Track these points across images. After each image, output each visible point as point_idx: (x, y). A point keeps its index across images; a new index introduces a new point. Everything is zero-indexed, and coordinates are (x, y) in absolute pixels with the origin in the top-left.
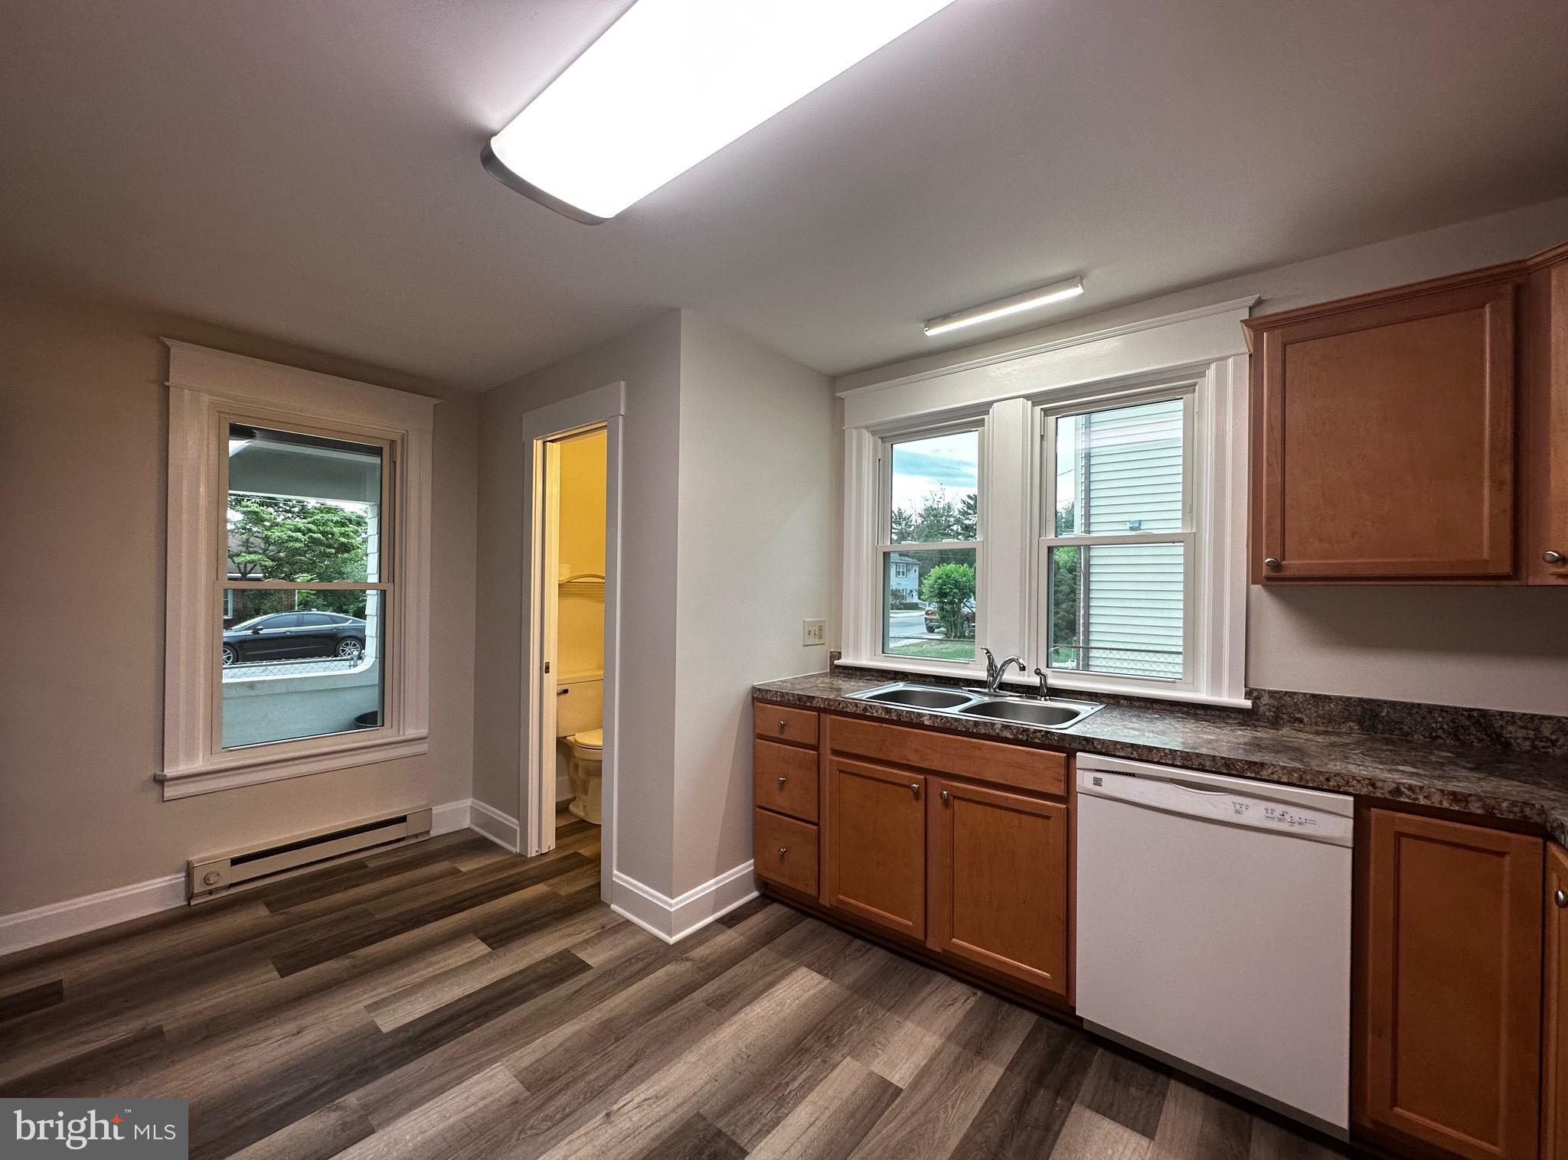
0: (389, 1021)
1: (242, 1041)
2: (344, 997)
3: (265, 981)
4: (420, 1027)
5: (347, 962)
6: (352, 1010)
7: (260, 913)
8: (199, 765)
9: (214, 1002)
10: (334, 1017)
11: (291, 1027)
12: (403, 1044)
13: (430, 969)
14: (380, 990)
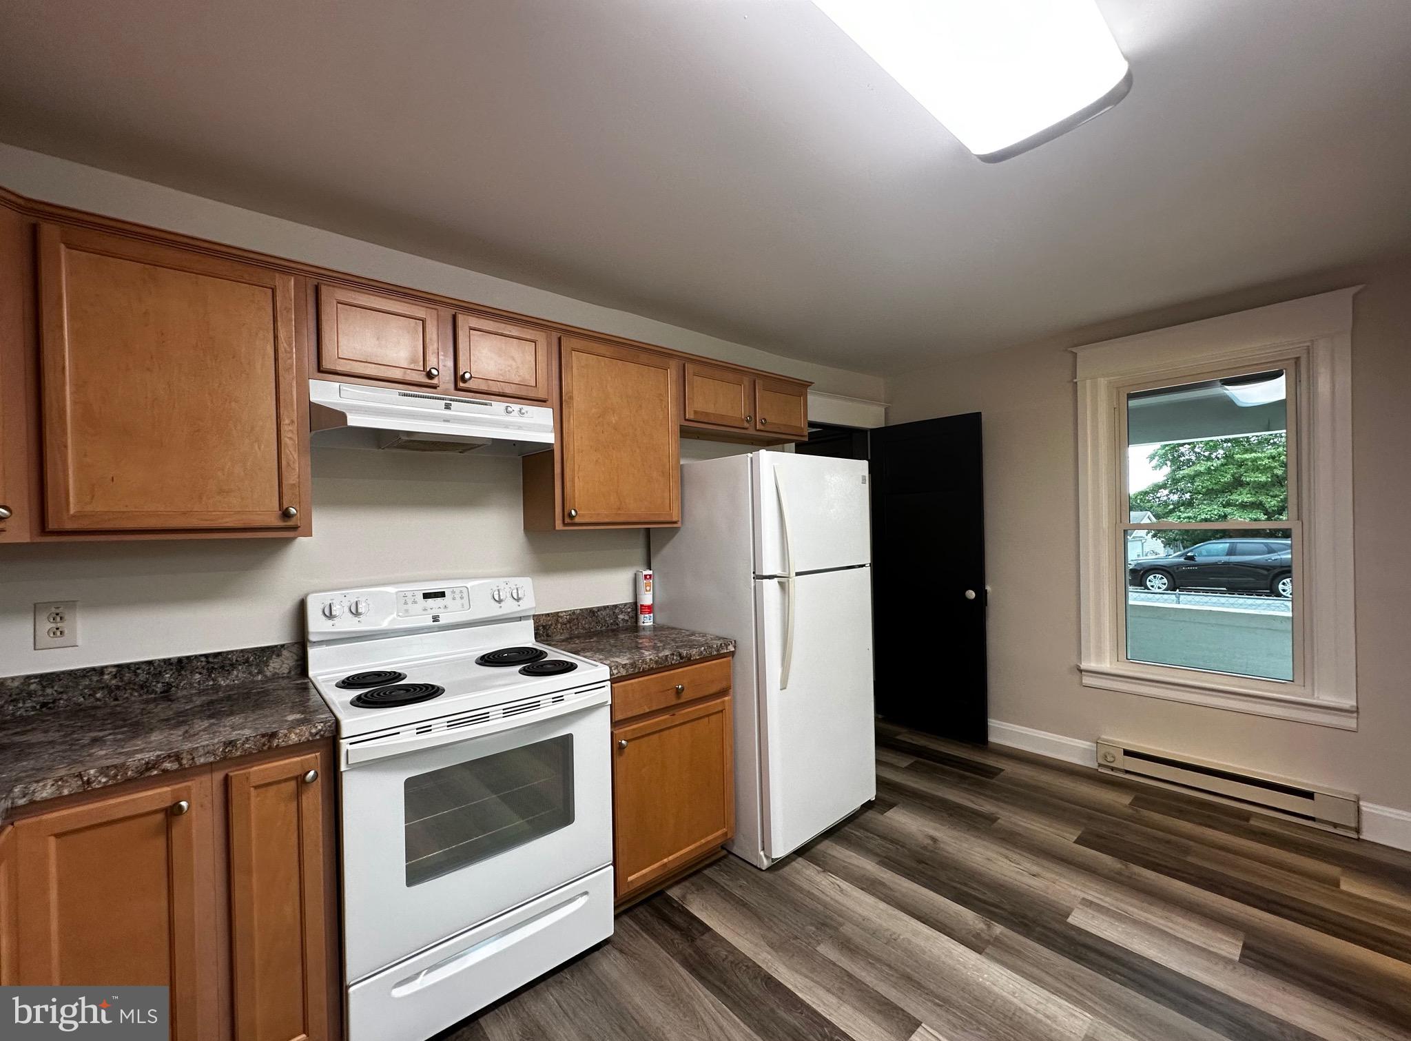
0: (1079, 919)
1: (1010, 854)
2: (1083, 882)
3: (1064, 837)
4: (1089, 941)
5: (1119, 866)
6: (1073, 892)
7: (1122, 800)
8: (1106, 666)
9: (1029, 826)
10: (1059, 885)
11: (1035, 869)
12: (1065, 937)
13: (1162, 922)
14: (1107, 899)
